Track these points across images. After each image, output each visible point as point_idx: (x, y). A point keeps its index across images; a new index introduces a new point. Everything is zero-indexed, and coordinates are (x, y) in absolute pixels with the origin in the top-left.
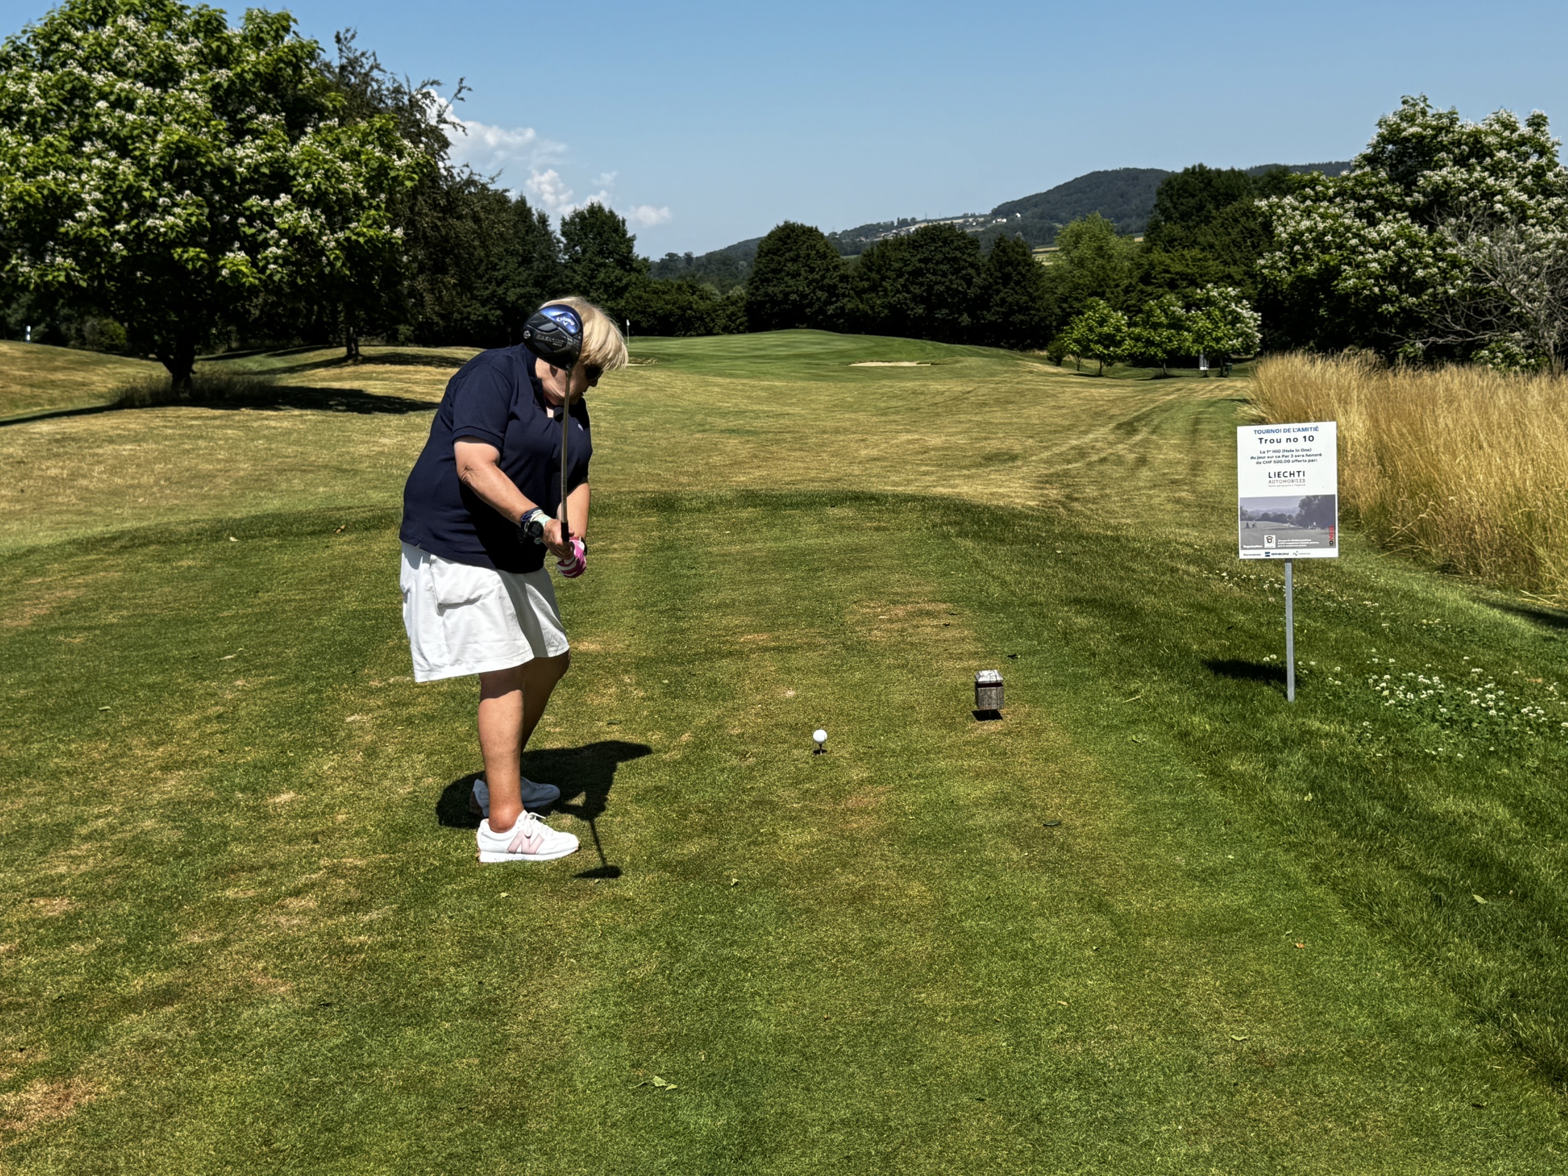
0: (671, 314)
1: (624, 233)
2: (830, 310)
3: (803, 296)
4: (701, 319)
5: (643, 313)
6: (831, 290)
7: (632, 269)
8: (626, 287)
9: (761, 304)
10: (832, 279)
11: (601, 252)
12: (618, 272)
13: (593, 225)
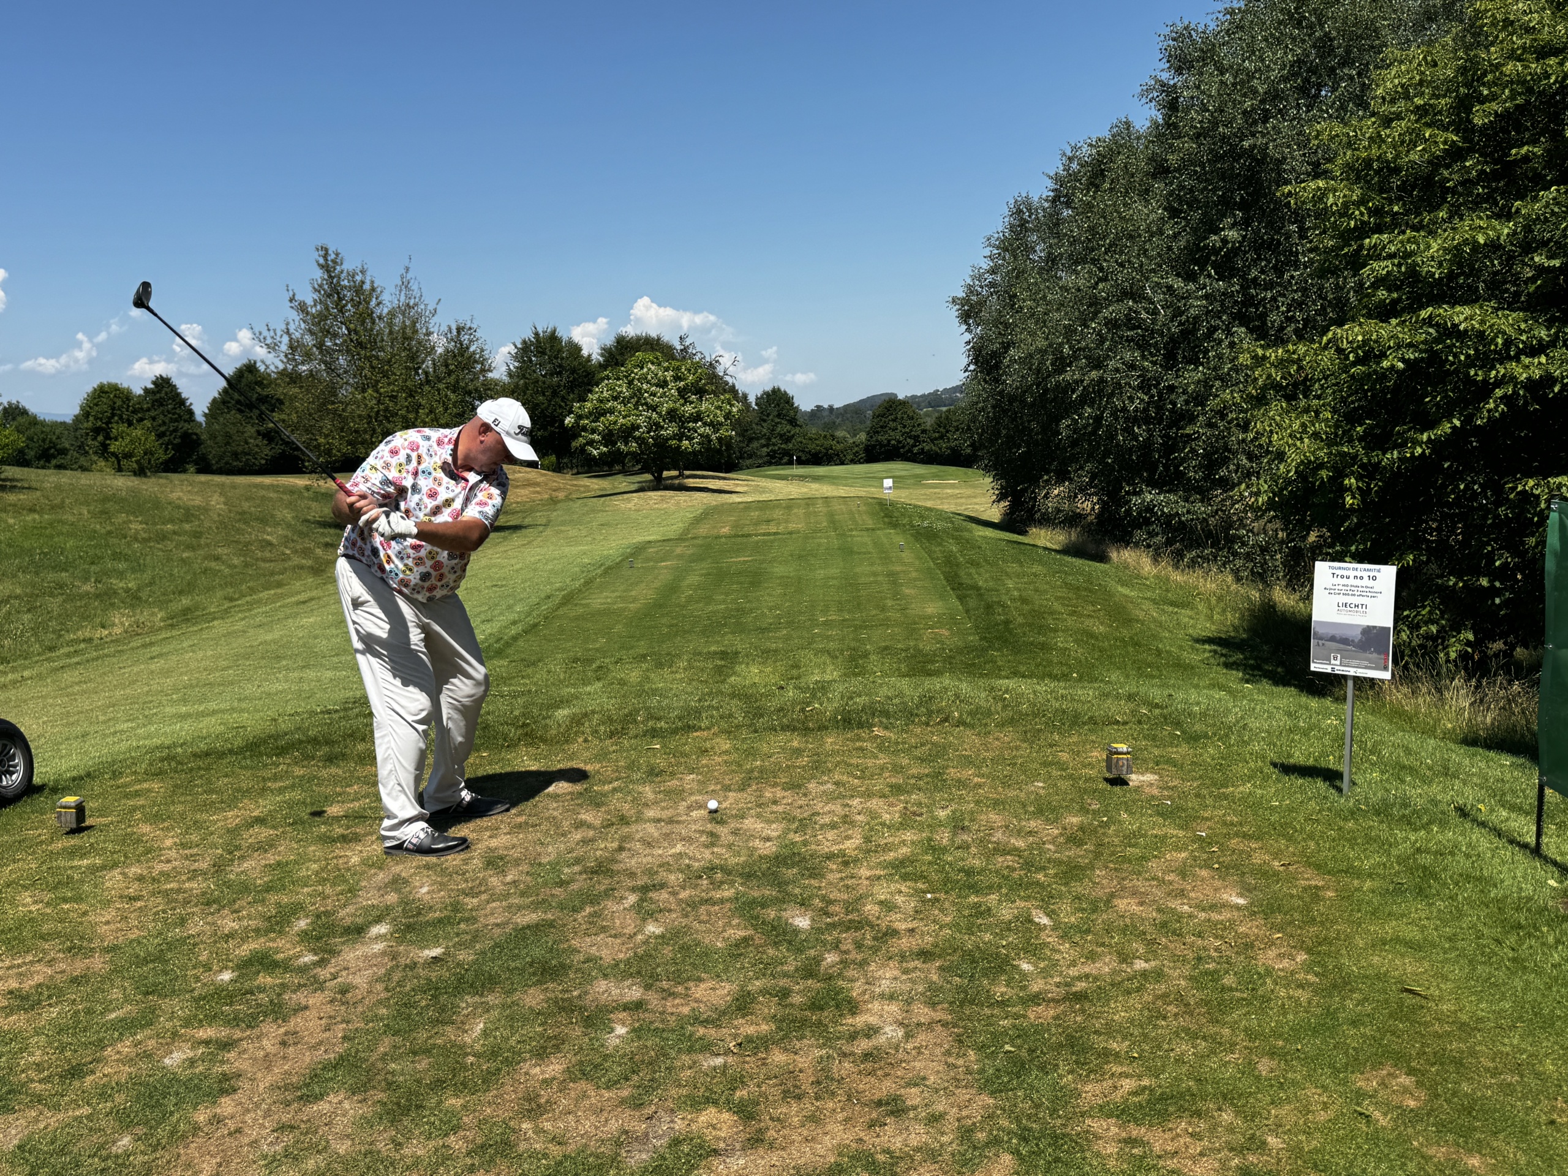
0: (820, 452)
1: (793, 404)
2: (915, 450)
3: (899, 442)
4: (838, 455)
5: (803, 451)
6: (916, 438)
7: (797, 425)
8: (793, 436)
9: (874, 446)
10: (917, 431)
11: (779, 416)
12: (789, 427)
13: (774, 400)
